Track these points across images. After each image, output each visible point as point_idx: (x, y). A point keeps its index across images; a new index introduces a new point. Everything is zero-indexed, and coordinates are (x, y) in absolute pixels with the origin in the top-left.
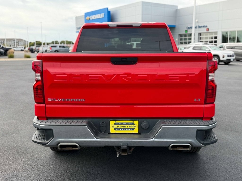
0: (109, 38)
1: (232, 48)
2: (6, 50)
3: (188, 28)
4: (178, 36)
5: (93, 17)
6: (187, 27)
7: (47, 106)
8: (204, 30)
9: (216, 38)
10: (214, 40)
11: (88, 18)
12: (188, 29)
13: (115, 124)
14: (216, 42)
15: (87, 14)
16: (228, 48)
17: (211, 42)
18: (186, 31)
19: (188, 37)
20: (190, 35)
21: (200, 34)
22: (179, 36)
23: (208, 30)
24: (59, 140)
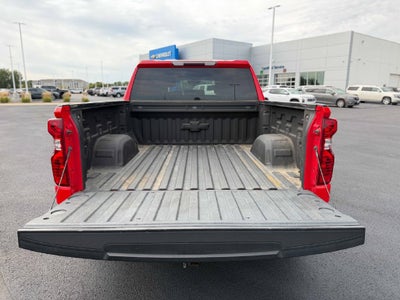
0: (174, 82)
1: (312, 91)
2: (62, 93)
5: (159, 55)
6: (263, 67)
8: (280, 71)
9: (293, 79)
10: (291, 82)
11: (153, 56)
12: (263, 70)
14: (293, 84)
15: (152, 52)
16: (307, 91)
17: (288, 84)
18: (261, 72)
19: (263, 79)
20: (266, 76)
21: (276, 75)
23: (285, 70)
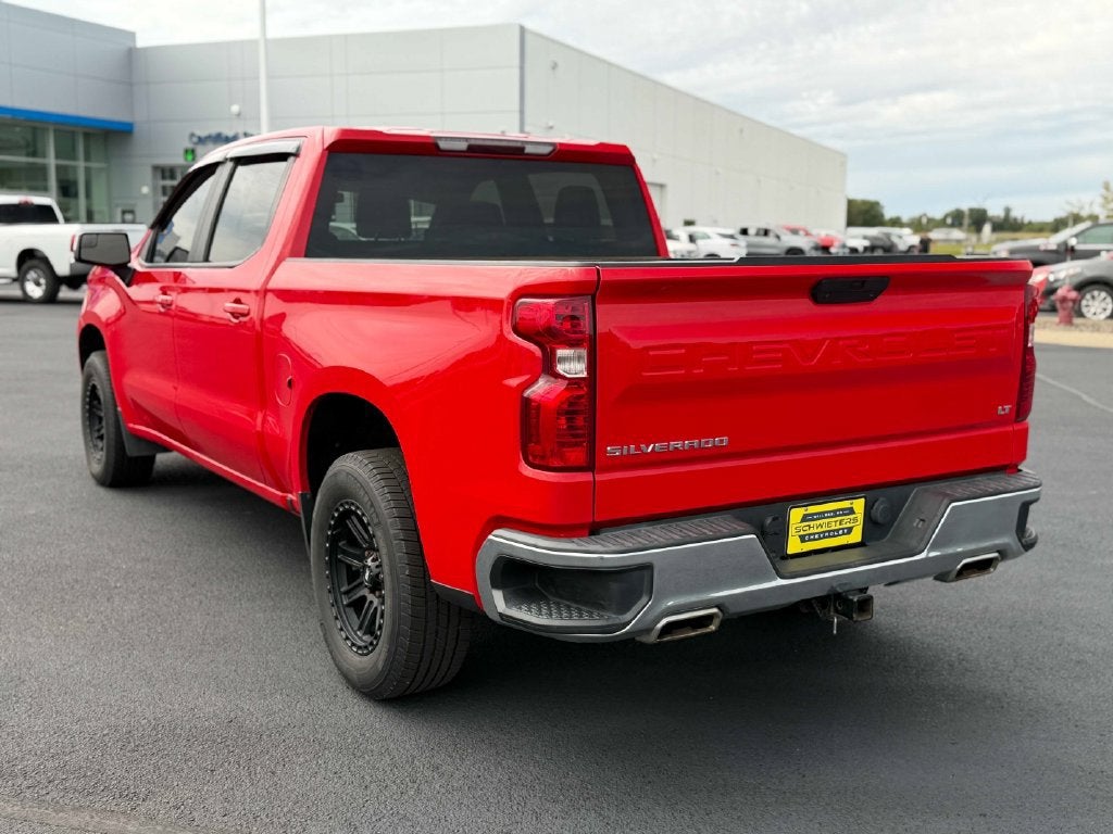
3: (195, 139)
4: (148, 172)
6: (192, 135)
7: (599, 478)
12: (196, 144)
13: (805, 518)
18: (186, 151)
22: (154, 177)
24: (669, 604)
